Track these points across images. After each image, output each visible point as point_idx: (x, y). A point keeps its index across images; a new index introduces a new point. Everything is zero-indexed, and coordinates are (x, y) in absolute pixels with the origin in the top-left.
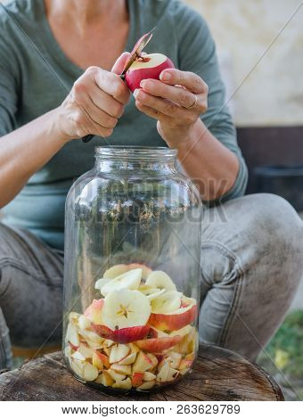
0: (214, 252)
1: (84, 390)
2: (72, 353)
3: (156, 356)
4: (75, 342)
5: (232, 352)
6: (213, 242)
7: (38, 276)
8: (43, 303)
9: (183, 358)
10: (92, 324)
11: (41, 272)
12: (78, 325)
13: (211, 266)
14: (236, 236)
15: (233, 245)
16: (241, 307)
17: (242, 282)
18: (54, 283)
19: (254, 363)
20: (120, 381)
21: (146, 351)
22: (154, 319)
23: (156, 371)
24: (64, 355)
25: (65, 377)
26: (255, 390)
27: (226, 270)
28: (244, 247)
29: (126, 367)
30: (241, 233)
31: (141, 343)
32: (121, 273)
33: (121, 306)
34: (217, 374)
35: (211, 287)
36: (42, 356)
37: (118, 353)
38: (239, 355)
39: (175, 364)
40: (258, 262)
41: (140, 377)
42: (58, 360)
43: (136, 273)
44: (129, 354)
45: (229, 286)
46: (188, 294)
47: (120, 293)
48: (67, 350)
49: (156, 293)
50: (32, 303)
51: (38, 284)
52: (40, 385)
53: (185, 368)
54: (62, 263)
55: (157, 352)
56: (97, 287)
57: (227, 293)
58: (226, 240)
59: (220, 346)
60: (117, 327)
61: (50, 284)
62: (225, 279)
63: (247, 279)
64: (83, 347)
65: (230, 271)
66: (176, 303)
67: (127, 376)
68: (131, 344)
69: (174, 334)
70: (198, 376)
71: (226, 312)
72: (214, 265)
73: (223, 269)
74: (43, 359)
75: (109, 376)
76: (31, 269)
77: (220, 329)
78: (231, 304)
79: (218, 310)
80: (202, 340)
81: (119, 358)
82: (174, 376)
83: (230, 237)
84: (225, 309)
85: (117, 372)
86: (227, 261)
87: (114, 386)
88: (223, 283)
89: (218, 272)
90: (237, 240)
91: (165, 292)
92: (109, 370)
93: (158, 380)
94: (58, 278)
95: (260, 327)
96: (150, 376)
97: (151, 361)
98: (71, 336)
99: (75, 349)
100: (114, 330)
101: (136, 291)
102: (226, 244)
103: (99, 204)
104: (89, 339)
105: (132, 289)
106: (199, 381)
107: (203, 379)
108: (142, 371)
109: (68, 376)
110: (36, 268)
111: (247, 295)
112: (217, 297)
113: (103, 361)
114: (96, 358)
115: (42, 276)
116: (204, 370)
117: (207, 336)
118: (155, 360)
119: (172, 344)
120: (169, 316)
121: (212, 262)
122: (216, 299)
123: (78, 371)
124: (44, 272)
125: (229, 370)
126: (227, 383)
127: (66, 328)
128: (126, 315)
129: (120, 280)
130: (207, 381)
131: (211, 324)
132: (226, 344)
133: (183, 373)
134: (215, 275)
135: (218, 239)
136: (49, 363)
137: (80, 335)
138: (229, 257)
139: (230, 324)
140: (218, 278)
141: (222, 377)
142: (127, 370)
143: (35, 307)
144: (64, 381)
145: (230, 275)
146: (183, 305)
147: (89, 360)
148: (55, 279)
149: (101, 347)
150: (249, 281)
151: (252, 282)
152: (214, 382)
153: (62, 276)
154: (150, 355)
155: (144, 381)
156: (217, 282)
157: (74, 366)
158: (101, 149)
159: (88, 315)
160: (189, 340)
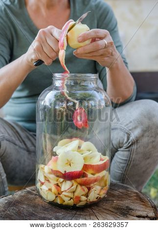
0: (119, 131)
1: (47, 206)
2: (41, 186)
3: (87, 188)
4: (43, 180)
5: (128, 186)
6: (118, 126)
7: (22, 146)
8: (25, 161)
9: (102, 189)
10: (52, 170)
11: (23, 144)
12: (44, 171)
13: (117, 138)
14: (131, 122)
15: (129, 127)
16: (133, 161)
17: (134, 147)
18: (31, 150)
19: (140, 192)
20: (67, 201)
21: (81, 184)
22: (86, 167)
23: (87, 195)
24: (36, 187)
25: (37, 199)
26: (141, 206)
27: (125, 140)
28: (135, 128)
29: (70, 193)
30: (134, 120)
31: (79, 180)
32: (67, 143)
33: (68, 160)
34: (120, 197)
35: (117, 150)
36: (24, 189)
37: (66, 186)
38: (132, 188)
39: (97, 192)
40: (143, 136)
41: (78, 199)
42: (33, 190)
43: (75, 142)
44: (72, 186)
45: (127, 149)
46: (104, 154)
47: (67, 153)
48: (38, 185)
49: (87, 154)
50: (19, 161)
51: (22, 150)
52: (24, 204)
53: (103, 194)
54: (35, 140)
55: (88, 185)
56: (54, 150)
57: (126, 153)
58: (125, 124)
59: (122, 183)
60: (65, 171)
61: (28, 151)
62: (125, 145)
63: (137, 145)
64: (47, 183)
65: (128, 141)
66: (98, 159)
67: (71, 198)
68: (73, 181)
69: (97, 175)
70: (110, 199)
71: (126, 163)
72: (119, 138)
73: (124, 140)
74: (25, 190)
75: (61, 198)
76: (18, 142)
77: (122, 174)
78: (128, 159)
79: (121, 163)
80: (112, 180)
81: (67, 189)
82: (97, 198)
83: (128, 123)
84: (125, 162)
85: (65, 196)
86: (126, 135)
87: (64, 204)
88: (124, 148)
89: (121, 142)
90: (131, 124)
91: (91, 153)
92: (61, 195)
93: (88, 200)
94: (33, 148)
95: (144, 172)
96: (84, 198)
97: (84, 190)
98: (40, 177)
99: (42, 184)
100: (64, 173)
101: (76, 152)
102: (125, 126)
103: (55, 104)
104: (50, 178)
105: (73, 150)
106: (111, 201)
107: (113, 200)
108: (80, 195)
109: (39, 199)
110: (21, 142)
111: (137, 154)
112: (121, 155)
113: (58, 190)
114: (54, 189)
115: (24, 146)
116: (114, 196)
117: (115, 177)
118: (86, 190)
119: (96, 181)
120: (94, 165)
121: (117, 136)
122: (119, 157)
123: (44, 196)
124: (25, 144)
125: (127, 196)
126: (126, 203)
127: (38, 172)
128: (70, 165)
129: (67, 146)
130: (115, 202)
131: (117, 171)
132: (125, 182)
133: (102, 197)
134: (119, 143)
135: (121, 124)
136: (29, 192)
137: (45, 176)
138: (127, 133)
139: (128, 170)
140: (121, 145)
141: (123, 199)
142: (71, 195)
143: (20, 163)
144: (37, 201)
145: (128, 143)
146: (101, 160)
147: (50, 190)
148: (32, 148)
149: (57, 183)
150: (138, 146)
151: (139, 147)
152: (118, 202)
153: (35, 147)
154: (84, 187)
155: (80, 201)
156: (121, 148)
157: (42, 193)
158: (56, 74)
159: (49, 166)
160: (105, 179)
